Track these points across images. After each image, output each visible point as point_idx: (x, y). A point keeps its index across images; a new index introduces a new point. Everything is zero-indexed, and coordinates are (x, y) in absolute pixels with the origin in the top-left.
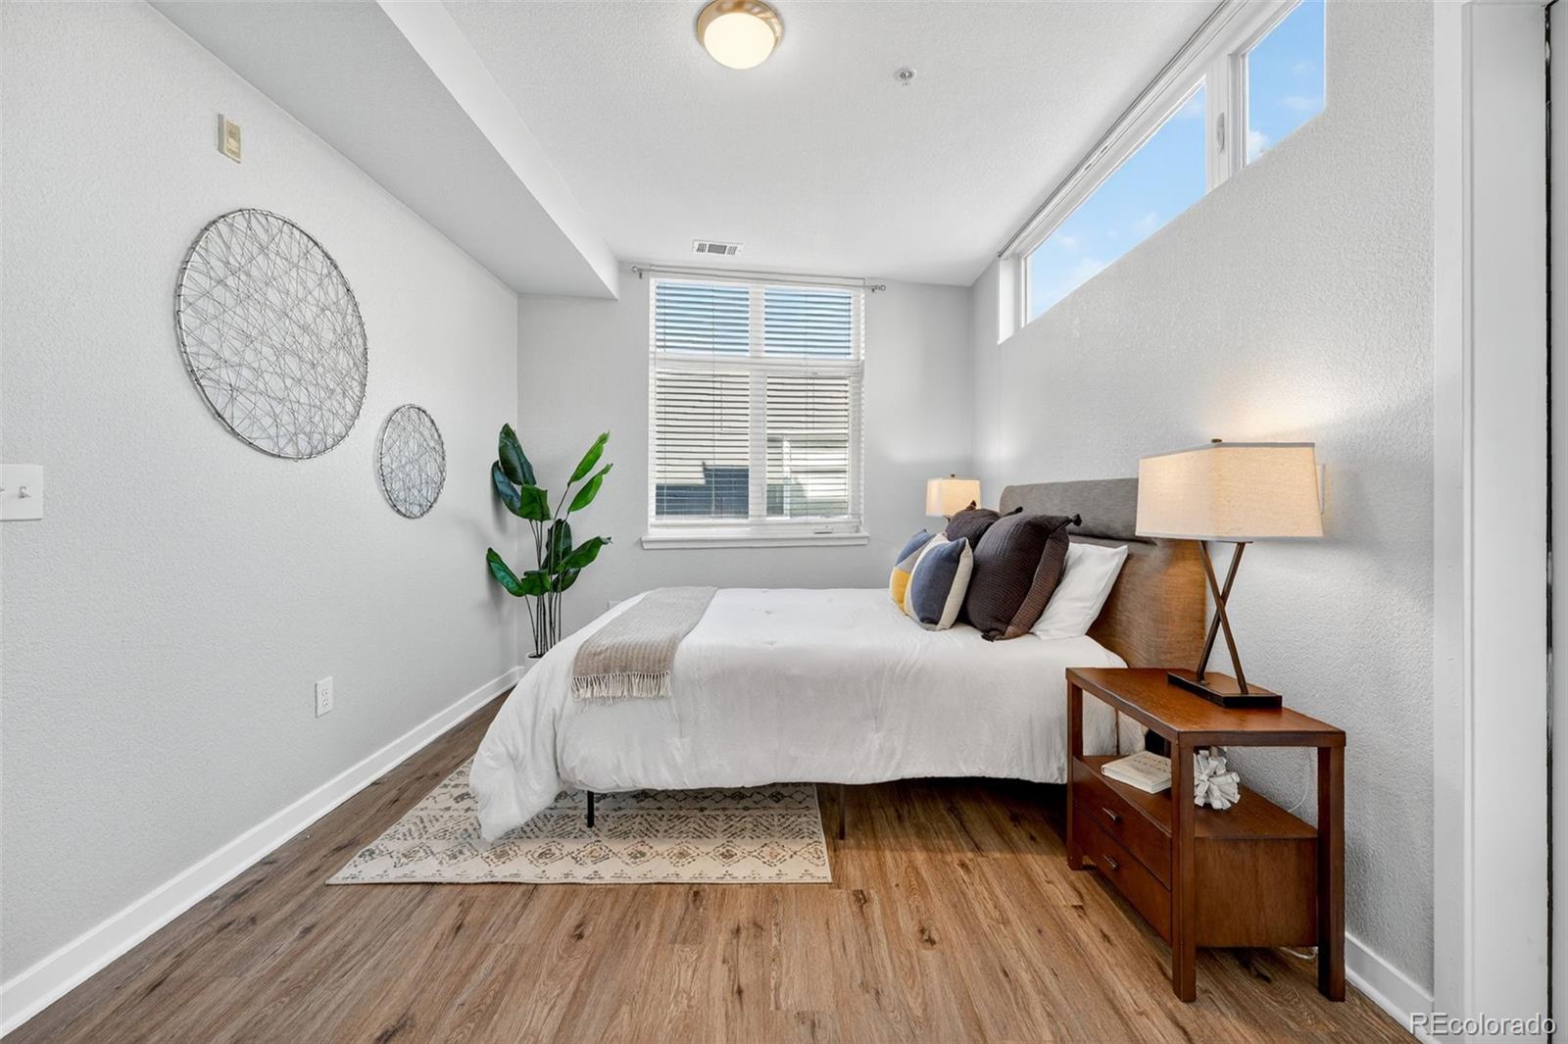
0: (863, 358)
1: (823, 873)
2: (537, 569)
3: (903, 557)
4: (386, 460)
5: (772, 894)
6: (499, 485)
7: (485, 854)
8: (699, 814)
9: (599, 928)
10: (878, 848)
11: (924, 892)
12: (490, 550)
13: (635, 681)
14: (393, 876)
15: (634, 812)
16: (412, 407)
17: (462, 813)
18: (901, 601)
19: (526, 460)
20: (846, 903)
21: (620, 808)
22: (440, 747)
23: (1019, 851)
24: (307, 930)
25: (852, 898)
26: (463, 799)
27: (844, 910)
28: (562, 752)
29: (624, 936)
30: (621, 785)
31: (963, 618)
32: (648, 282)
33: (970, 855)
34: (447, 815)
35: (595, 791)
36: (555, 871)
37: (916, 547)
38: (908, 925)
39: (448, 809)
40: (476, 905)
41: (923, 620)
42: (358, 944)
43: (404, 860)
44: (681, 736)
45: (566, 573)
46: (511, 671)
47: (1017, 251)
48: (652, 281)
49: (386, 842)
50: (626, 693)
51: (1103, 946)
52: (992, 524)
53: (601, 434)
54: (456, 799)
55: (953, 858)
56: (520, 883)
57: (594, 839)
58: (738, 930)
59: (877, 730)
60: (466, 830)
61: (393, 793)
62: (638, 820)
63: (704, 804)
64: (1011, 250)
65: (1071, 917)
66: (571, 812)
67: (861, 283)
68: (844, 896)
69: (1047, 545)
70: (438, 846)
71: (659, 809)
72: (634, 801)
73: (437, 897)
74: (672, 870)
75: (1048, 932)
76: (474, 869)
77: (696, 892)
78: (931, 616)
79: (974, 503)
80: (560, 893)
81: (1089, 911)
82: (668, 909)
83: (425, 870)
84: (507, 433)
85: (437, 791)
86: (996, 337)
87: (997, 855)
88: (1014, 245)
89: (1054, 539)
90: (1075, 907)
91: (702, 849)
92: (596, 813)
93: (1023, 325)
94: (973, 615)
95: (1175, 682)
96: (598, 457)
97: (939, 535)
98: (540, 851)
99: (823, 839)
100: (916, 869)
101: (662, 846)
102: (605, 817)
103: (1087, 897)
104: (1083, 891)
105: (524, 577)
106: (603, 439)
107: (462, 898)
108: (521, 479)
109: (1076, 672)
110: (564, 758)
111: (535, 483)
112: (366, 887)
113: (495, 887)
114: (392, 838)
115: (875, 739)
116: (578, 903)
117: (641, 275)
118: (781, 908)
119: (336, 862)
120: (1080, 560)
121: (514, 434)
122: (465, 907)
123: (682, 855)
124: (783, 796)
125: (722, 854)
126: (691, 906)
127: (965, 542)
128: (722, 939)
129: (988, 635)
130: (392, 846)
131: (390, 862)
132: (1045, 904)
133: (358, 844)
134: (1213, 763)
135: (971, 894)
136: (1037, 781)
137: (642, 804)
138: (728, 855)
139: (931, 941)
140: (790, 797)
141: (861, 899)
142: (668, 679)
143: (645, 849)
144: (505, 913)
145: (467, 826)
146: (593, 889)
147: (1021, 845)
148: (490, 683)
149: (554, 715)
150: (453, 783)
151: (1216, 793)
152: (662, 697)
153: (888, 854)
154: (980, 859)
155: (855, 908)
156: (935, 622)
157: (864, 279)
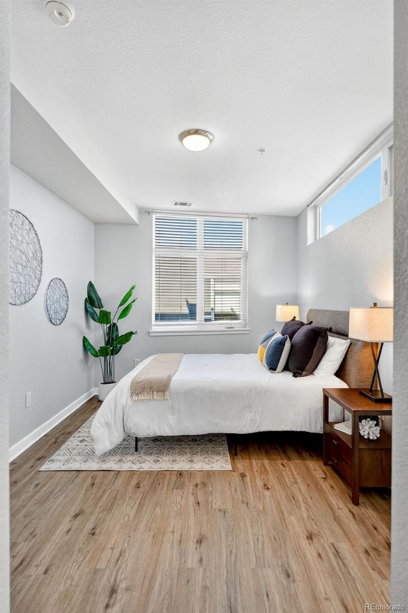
0: (247, 250)
1: (229, 467)
2: (104, 345)
3: (264, 341)
4: (48, 302)
5: (209, 474)
6: (88, 309)
7: (97, 461)
8: (180, 447)
9: (145, 485)
10: (250, 459)
11: (266, 472)
12: (84, 337)
13: (155, 393)
14: (63, 468)
15: (153, 446)
16: (57, 278)
17: (84, 447)
18: (262, 361)
19: (99, 297)
20: (237, 477)
21: (147, 445)
22: (68, 422)
23: (305, 459)
24: (37, 485)
25: (239, 476)
26: (83, 442)
27: (236, 479)
28: (126, 421)
29: (155, 487)
30: (150, 434)
31: (286, 368)
32: (152, 216)
33: (286, 461)
34: (78, 447)
35: (138, 437)
36: (126, 466)
37: (268, 338)
38: (260, 483)
39: (78, 445)
40: (97, 478)
41: (270, 369)
42: (58, 489)
43: (66, 463)
44: (173, 415)
45: (116, 347)
46: (92, 390)
47: (316, 204)
48: (154, 217)
49: (57, 457)
50: (151, 398)
51: (330, 489)
52: (300, 328)
53: (132, 286)
54: (80, 441)
55: (279, 462)
56: (113, 471)
57: (139, 455)
58: (197, 485)
59: (250, 412)
60: (87, 453)
61: (54, 440)
62: (155, 449)
63: (181, 443)
64: (312, 204)
65: (321, 481)
66: (127, 446)
67: (247, 216)
68: (236, 475)
69: (319, 339)
70: (77, 458)
71: (163, 445)
72: (152, 442)
73: (82, 475)
74: (170, 466)
75: (312, 485)
76: (94, 465)
77: (180, 474)
78: (273, 367)
79: (295, 317)
80: (129, 474)
81: (328, 479)
82: (170, 479)
83: (76, 466)
84: (91, 285)
85: (71, 439)
86: (307, 243)
87: (296, 461)
88: (315, 202)
89: (322, 336)
90: (323, 478)
91: (181, 459)
92: (138, 446)
93: (318, 238)
94: (290, 367)
95: (361, 394)
96: (130, 295)
97: (278, 333)
98: (118, 460)
99: (228, 455)
100: (264, 466)
101: (166, 458)
102: (142, 448)
103: (328, 475)
104: (327, 472)
105: (99, 349)
106: (133, 288)
107: (91, 475)
108: (97, 306)
109: (327, 390)
110: (127, 423)
111: (103, 307)
112: (54, 472)
113: (103, 472)
114: (59, 455)
115: (249, 416)
116: (136, 477)
117: (149, 214)
118: (212, 479)
119: (39, 464)
120: (332, 345)
121: (93, 286)
122: (94, 478)
123: (174, 461)
124: (213, 441)
125: (189, 461)
126: (179, 478)
127: (287, 337)
128: (191, 488)
129: (295, 376)
130: (60, 458)
131: (62, 464)
132: (312, 477)
133: (46, 457)
134: (371, 422)
135: (284, 474)
136: (312, 432)
137: (156, 443)
138: (191, 461)
139: (268, 489)
140: (216, 440)
141: (243, 476)
142: (168, 392)
143: (159, 459)
144: (109, 480)
145: (87, 451)
146: (142, 472)
147: (306, 457)
148: (84, 395)
149: (124, 406)
150: (77, 436)
151: (371, 433)
152: (166, 399)
153: (254, 461)
154: (289, 463)
155: (240, 478)
156: (275, 369)
157: (248, 214)
